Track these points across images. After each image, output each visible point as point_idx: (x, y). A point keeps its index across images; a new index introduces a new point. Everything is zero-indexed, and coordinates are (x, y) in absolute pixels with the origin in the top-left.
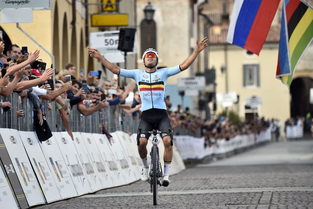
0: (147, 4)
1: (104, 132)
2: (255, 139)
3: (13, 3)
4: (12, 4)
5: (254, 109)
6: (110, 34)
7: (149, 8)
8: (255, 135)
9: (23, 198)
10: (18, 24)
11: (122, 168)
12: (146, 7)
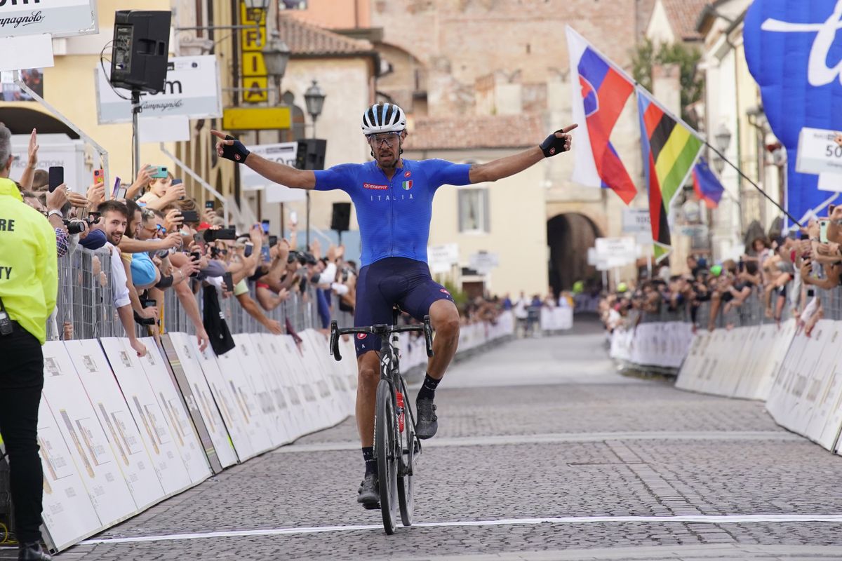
0: (310, 85)
1: (289, 331)
2: (486, 334)
3: (154, 108)
4: (152, 109)
5: (481, 275)
6: (276, 148)
7: (314, 92)
8: (486, 326)
9: (213, 453)
10: (162, 145)
11: (322, 396)
12: (309, 89)
